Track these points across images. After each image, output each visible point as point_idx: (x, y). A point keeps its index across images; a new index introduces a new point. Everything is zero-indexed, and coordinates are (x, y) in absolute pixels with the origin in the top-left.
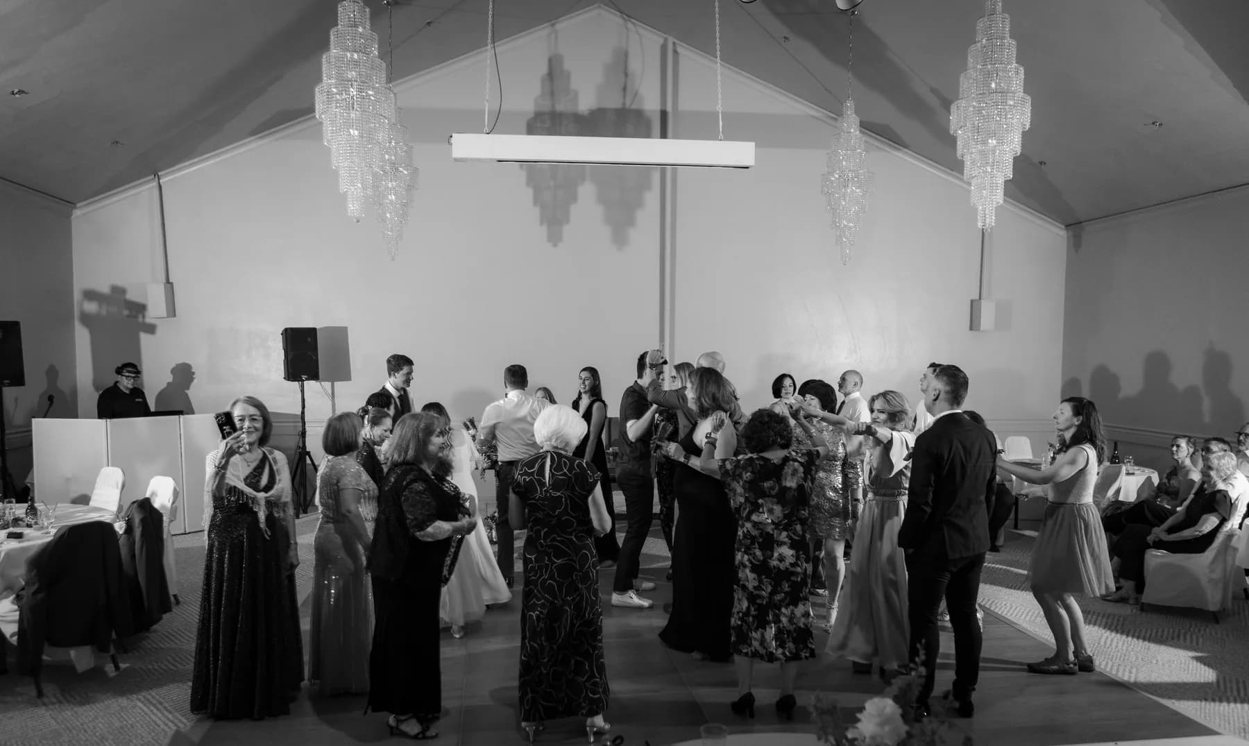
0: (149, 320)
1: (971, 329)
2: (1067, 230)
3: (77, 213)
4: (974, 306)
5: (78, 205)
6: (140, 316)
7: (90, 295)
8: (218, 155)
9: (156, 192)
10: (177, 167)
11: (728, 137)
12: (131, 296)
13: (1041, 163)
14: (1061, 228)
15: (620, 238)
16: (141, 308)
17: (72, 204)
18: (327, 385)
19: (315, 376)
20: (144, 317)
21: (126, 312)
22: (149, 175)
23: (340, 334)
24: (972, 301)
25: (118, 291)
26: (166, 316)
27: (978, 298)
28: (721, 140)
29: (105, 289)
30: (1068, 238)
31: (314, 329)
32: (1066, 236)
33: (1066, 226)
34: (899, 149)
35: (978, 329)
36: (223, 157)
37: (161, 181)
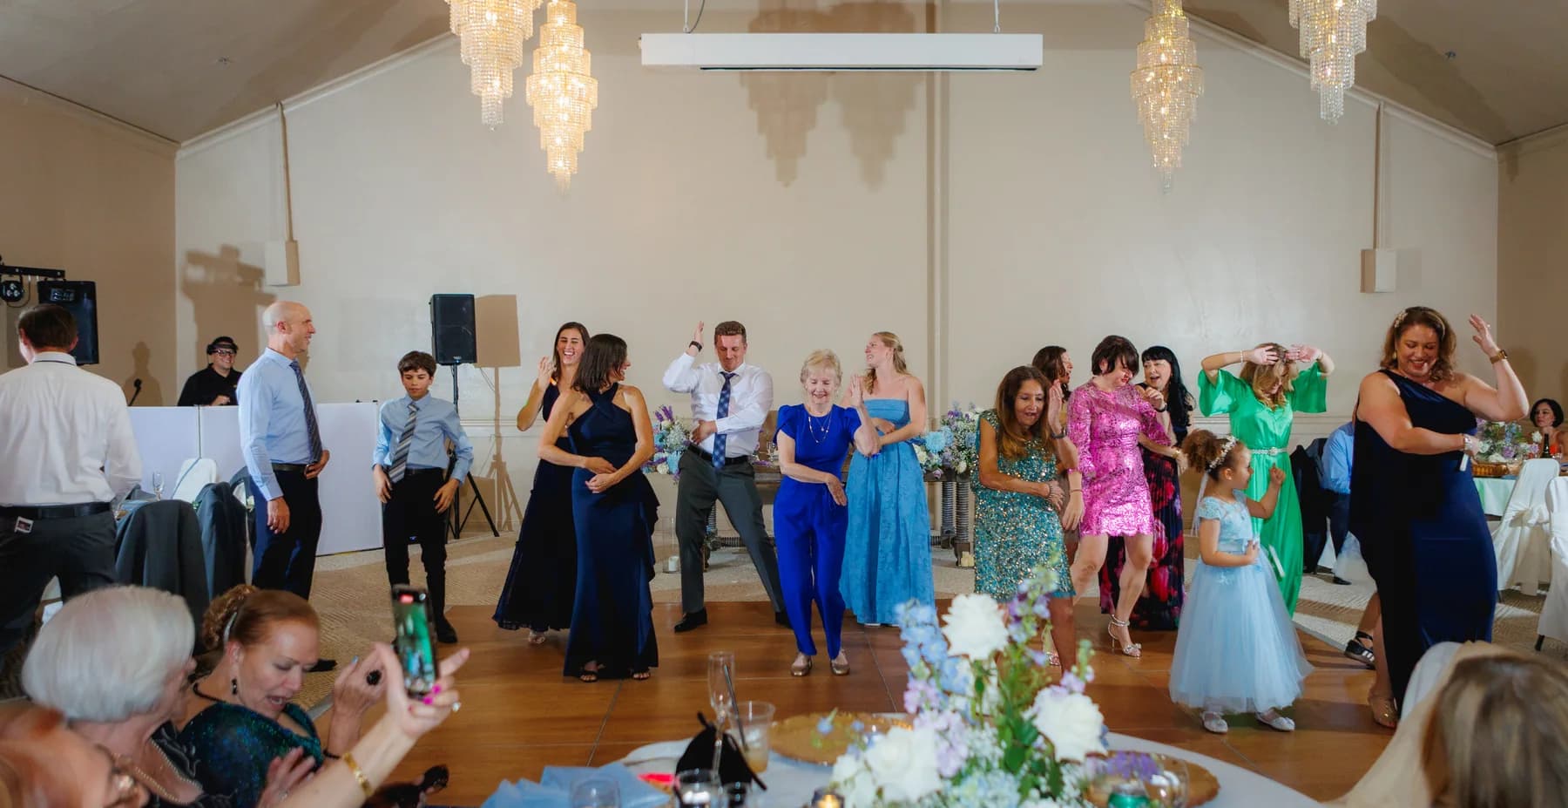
0: (267, 289)
1: (1363, 290)
2: (1497, 150)
3: (181, 154)
4: (1367, 259)
5: (184, 144)
6: (257, 284)
7: (195, 258)
8: (355, 77)
9: (279, 125)
10: (305, 93)
11: (1007, 28)
12: (247, 259)
13: (1449, 54)
14: (1488, 148)
15: (873, 175)
16: (256, 274)
17: (174, 142)
18: (490, 371)
19: (471, 358)
20: (260, 286)
21: (239, 279)
22: (270, 105)
23: (507, 304)
24: (1364, 253)
25: (230, 252)
26: (286, 282)
27: (1372, 248)
28: (997, 33)
29: (213, 249)
30: (1500, 162)
31: (472, 297)
32: (1496, 159)
33: (1496, 145)
34: (1254, 47)
35: (1372, 291)
36: (362, 79)
37: (285, 112)
